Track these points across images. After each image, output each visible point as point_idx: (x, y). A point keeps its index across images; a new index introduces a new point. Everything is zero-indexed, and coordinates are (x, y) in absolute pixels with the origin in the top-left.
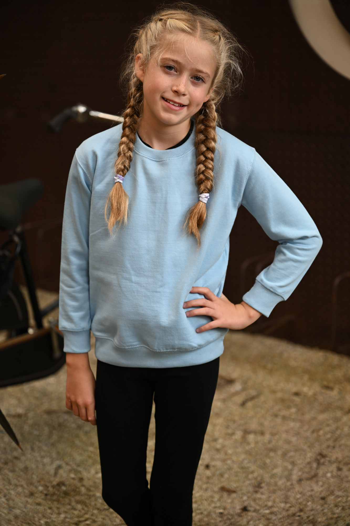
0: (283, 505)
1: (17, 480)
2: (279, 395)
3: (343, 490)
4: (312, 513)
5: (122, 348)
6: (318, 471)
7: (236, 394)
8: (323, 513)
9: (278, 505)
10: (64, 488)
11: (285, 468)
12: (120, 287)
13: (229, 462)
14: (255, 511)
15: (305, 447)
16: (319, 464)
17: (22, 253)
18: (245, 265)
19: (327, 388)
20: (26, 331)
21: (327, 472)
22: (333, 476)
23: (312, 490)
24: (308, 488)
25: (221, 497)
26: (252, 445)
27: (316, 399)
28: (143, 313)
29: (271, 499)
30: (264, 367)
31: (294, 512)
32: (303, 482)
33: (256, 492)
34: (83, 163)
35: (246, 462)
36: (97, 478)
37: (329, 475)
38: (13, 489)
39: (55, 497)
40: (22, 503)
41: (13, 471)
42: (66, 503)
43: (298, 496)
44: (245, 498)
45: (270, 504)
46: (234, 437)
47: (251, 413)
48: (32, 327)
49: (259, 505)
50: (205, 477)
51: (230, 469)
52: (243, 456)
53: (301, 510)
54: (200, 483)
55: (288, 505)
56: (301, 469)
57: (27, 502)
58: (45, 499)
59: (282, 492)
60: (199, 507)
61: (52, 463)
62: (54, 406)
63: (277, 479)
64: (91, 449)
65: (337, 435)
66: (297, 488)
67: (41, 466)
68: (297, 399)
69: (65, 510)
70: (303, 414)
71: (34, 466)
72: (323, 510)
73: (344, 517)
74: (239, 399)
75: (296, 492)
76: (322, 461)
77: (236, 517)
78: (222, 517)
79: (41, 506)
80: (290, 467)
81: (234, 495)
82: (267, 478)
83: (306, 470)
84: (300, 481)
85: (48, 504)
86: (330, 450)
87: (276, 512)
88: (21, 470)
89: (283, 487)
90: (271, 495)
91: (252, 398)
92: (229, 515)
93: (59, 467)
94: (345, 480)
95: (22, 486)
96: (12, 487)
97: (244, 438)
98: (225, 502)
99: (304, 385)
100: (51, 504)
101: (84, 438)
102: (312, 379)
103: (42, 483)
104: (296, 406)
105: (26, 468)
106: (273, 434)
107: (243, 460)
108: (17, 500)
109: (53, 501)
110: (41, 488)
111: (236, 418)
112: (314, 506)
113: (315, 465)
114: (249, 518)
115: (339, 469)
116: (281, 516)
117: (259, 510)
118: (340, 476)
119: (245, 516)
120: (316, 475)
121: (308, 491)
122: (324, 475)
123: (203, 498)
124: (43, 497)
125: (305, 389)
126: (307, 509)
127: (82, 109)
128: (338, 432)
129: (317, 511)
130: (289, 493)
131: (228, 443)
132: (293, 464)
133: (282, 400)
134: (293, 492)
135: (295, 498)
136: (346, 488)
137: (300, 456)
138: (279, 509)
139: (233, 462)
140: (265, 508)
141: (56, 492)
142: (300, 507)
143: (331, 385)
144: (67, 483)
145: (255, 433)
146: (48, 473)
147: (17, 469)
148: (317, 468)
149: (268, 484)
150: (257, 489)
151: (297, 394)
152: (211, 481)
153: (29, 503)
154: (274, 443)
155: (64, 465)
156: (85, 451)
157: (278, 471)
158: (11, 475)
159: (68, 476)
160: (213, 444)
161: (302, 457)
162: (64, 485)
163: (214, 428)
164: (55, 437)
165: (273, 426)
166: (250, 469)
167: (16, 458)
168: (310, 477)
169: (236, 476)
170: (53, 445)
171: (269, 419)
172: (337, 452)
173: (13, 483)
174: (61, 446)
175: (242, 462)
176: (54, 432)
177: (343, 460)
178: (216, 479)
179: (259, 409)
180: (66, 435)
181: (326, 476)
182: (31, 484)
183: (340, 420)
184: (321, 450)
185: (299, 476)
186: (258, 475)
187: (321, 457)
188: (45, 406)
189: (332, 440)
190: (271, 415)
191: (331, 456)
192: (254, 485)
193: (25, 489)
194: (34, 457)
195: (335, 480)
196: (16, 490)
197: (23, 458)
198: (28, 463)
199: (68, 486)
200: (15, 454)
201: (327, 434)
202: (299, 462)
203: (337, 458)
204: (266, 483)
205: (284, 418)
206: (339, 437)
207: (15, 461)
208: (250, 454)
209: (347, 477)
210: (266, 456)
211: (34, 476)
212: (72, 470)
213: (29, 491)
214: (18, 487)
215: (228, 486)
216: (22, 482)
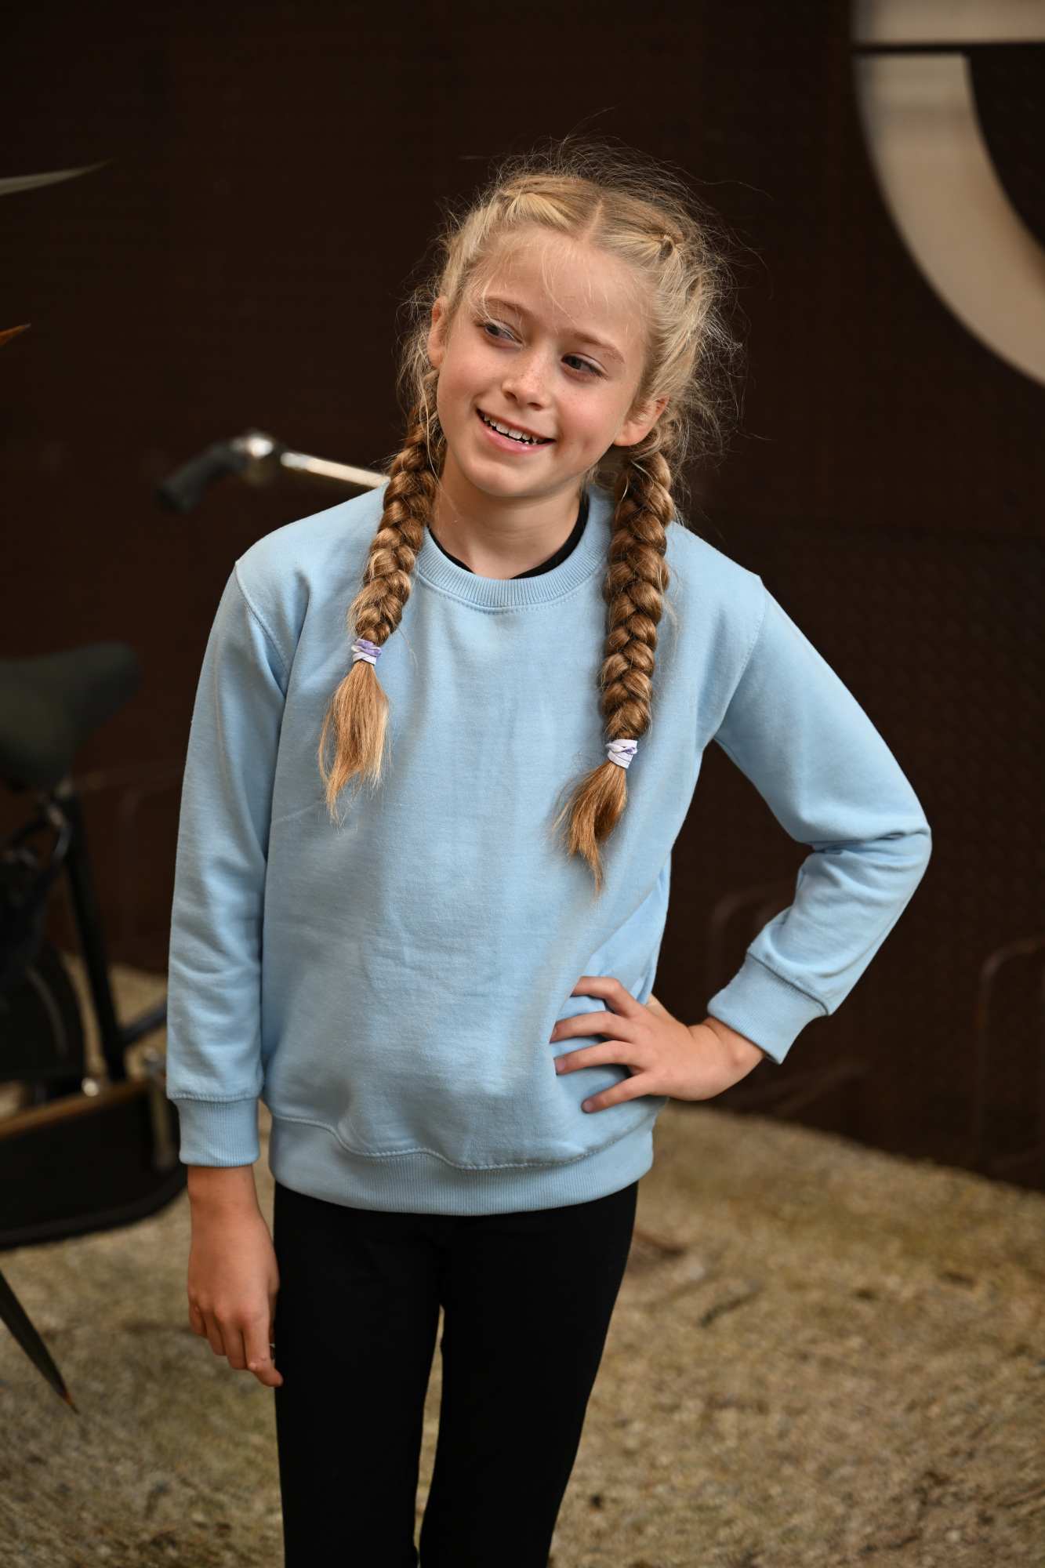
1: (36, 1523)
2: (815, 1296)
5: (363, 1154)
6: (922, 1524)
7: (689, 1288)
10: (172, 1553)
11: (827, 1513)
12: (367, 976)
13: (660, 1489)
15: (887, 1453)
16: (925, 1502)
17: (71, 857)
18: (723, 911)
19: (956, 1278)
20: (76, 1088)
21: (948, 1529)
22: (965, 1541)
26: (731, 1443)
27: (921, 1311)
28: (432, 1057)
30: (774, 1214)
32: (876, 1555)
34: (266, 611)
35: (711, 1490)
36: (271, 1527)
37: (954, 1536)
38: (23, 1552)
41: (25, 1498)
46: (677, 1417)
47: (731, 1348)
48: (94, 1077)
50: (588, 1531)
51: (663, 1510)
52: (703, 1474)
54: (573, 1550)
56: (872, 1517)
61: (140, 1477)
62: (153, 1311)
63: (802, 1545)
64: (256, 1439)
65: (980, 1420)
67: (107, 1487)
68: (865, 1309)
70: (883, 1355)
71: (86, 1485)
74: (695, 1305)
76: (936, 1493)
80: (840, 1510)
82: (771, 1539)
83: (889, 1519)
84: (869, 1550)
86: (958, 1461)
88: (49, 1497)
91: (735, 1304)
93: (161, 1490)
94: (1001, 1551)
95: (48, 1542)
96: (19, 1545)
97: (707, 1418)
99: (887, 1268)
101: (238, 1408)
102: (912, 1253)
103: (110, 1535)
104: (863, 1330)
105: (64, 1490)
106: (793, 1412)
107: (703, 1485)
110: (104, 1551)
111: (686, 1360)
113: (913, 1506)
115: (985, 1520)
118: (986, 1540)
120: (914, 1537)
122: (941, 1536)
125: (892, 1282)
127: (259, 446)
128: (986, 1410)
131: (658, 1432)
132: (850, 1499)
133: (824, 1312)
137: (871, 1477)
139: (673, 1489)
141: (150, 1564)
143: (968, 1270)
144: (183, 1537)
145: (740, 1406)
146: (127, 1507)
147: (37, 1494)
148: (921, 1516)
149: (776, 1559)
151: (865, 1295)
152: (606, 1545)
154: (794, 1437)
155: (175, 1485)
156: (237, 1444)
157: (804, 1520)
158: (17, 1507)
159: (185, 1516)
160: (615, 1435)
161: (877, 1480)
162: (173, 1543)
163: (619, 1387)
164: (150, 1402)
165: (795, 1387)
166: (722, 1511)
167: (36, 1459)
168: (899, 1541)
169: (681, 1532)
170: (144, 1423)
171: (783, 1365)
172: (981, 1470)
173: (22, 1532)
174: (168, 1429)
175: (698, 1493)
176: (150, 1386)
177: (998, 1493)
178: (622, 1539)
179: (753, 1337)
180: (183, 1397)
181: (944, 1540)
182: (76, 1538)
183: (992, 1375)
184: (932, 1462)
185: (867, 1537)
186: (746, 1531)
187: (931, 1482)
188: (127, 1310)
189: (967, 1433)
190: (790, 1356)
191: (962, 1481)
192: (731, 1558)
193: (59, 1551)
194: (89, 1457)
195: (972, 1550)
196: (31, 1555)
197: (55, 1461)
198: (69, 1474)
199: (184, 1547)
200: (33, 1447)
201: (952, 1415)
202: (866, 1495)
203: (978, 1487)
204: (767, 1554)
205: (827, 1364)
206: (987, 1425)
207: (30, 1466)
208: (724, 1469)
209: (1007, 1543)
210: (770, 1476)
211: (84, 1515)
212: (197, 1501)
213: (70, 1559)
214: (38, 1546)
215: (654, 1562)
216: (49, 1530)
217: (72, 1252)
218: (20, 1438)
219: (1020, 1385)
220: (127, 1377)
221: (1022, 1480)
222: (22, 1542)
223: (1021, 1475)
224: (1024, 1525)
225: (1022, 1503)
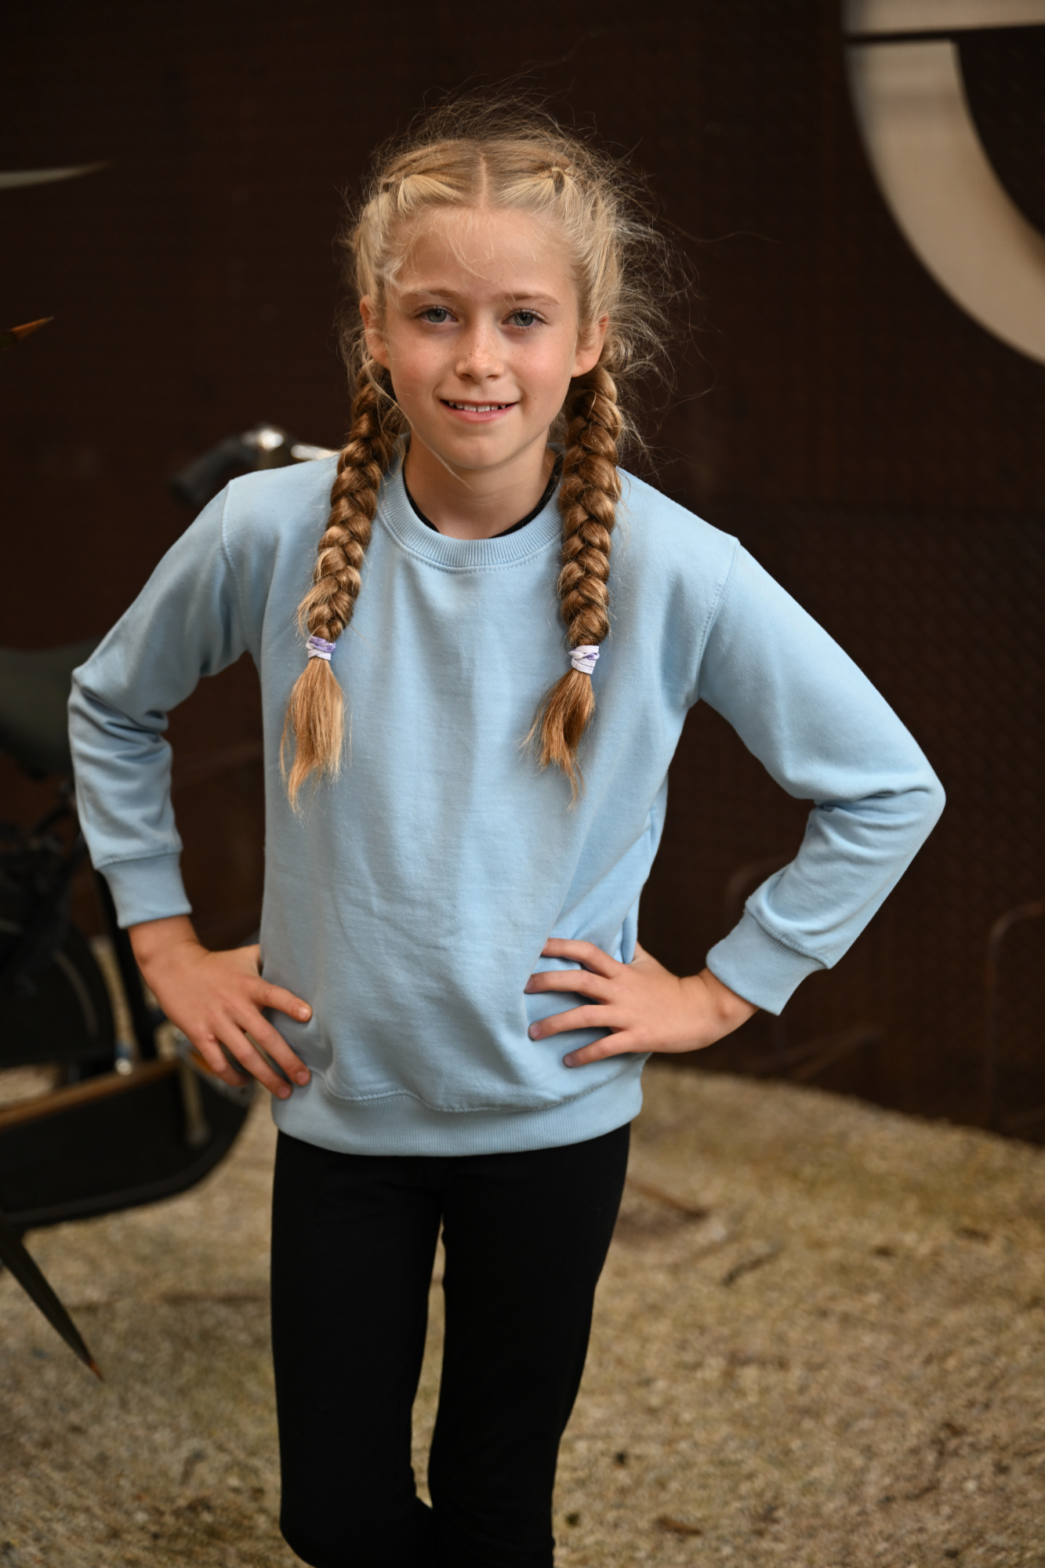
1: (75, 1492)
2: (834, 1254)
3: (1010, 1531)
6: (939, 1474)
7: (712, 1249)
10: (207, 1517)
11: (847, 1465)
13: (683, 1446)
15: (905, 1406)
16: (942, 1453)
19: (972, 1234)
20: (110, 1067)
21: (965, 1479)
22: (981, 1490)
23: (921, 1530)
24: (911, 1524)
25: (659, 1547)
26: (753, 1399)
27: (938, 1267)
29: (803, 1553)
30: (794, 1175)
32: (895, 1506)
33: (760, 1534)
37: (971, 1486)
38: (63, 1519)
39: (181, 1544)
40: (85, 1559)
41: (65, 1467)
42: (212, 1560)
43: (881, 1546)
44: (727, 1550)
46: (699, 1375)
47: (752, 1306)
48: (126, 1056)
50: (612, 1487)
51: (686, 1465)
52: (725, 1430)
54: (597, 1505)
56: (891, 1469)
57: (100, 1555)
58: (152, 1550)
59: (836, 1535)
61: (177, 1444)
62: (192, 1282)
63: (822, 1497)
65: (996, 1372)
66: (879, 1523)
67: (145, 1454)
68: (884, 1266)
70: (900, 1310)
71: (124, 1453)
74: (718, 1265)
75: (874, 1535)
76: (953, 1444)
80: (859, 1462)
81: (695, 1542)
82: (791, 1493)
83: (907, 1470)
84: (887, 1501)
85: (159, 1562)
86: (974, 1412)
88: (89, 1466)
89: (835, 1520)
90: (801, 1541)
91: (756, 1264)
93: (197, 1457)
94: (1017, 1499)
95: (87, 1510)
96: (59, 1513)
97: (729, 1375)
98: (669, 1561)
99: (905, 1225)
100: (169, 1563)
102: (929, 1210)
103: (147, 1501)
104: (881, 1285)
105: (103, 1459)
106: (813, 1367)
107: (725, 1440)
108: (72, 1550)
109: (173, 1554)
110: (141, 1517)
111: (709, 1319)
113: (930, 1457)
115: (1002, 1469)
118: (1002, 1489)
120: (932, 1487)
121: (911, 1532)
122: (958, 1486)
123: (606, 1550)
124: (146, 1543)
125: (909, 1239)
128: (1001, 1362)
130: (855, 1538)
131: (681, 1390)
132: (869, 1452)
133: (843, 1269)
134: (867, 1536)
135: (870, 1551)
136: (1021, 1524)
137: (890, 1429)
139: (696, 1445)
141: (186, 1529)
143: (984, 1226)
144: (217, 1502)
145: (762, 1362)
146: (164, 1473)
147: (77, 1462)
148: (938, 1467)
149: (796, 1512)
150: (762, 1525)
151: (884, 1252)
152: (630, 1501)
153: (104, 1561)
154: (814, 1391)
155: (211, 1451)
157: (824, 1473)
158: (57, 1476)
159: (220, 1481)
160: (639, 1393)
161: (895, 1433)
162: (209, 1508)
163: (643, 1347)
164: (188, 1371)
165: (815, 1343)
166: (744, 1466)
167: (76, 1429)
168: (917, 1492)
169: (704, 1487)
170: (183, 1392)
171: (803, 1322)
172: (997, 1420)
173: (62, 1500)
174: (205, 1397)
175: (721, 1448)
176: (187, 1355)
177: (1014, 1442)
178: (647, 1495)
179: (774, 1295)
180: (220, 1365)
181: (961, 1490)
182: (114, 1505)
183: (1008, 1327)
184: (949, 1413)
185: (885, 1488)
186: (767, 1485)
187: (948, 1433)
188: (167, 1282)
189: (983, 1384)
190: (810, 1313)
191: (979, 1432)
192: (753, 1512)
193: (97, 1518)
194: (128, 1426)
195: (989, 1499)
196: (70, 1522)
197: (95, 1430)
198: (108, 1443)
199: (219, 1511)
200: (74, 1417)
201: (968, 1367)
202: (885, 1447)
203: (995, 1436)
204: (788, 1507)
205: (847, 1320)
206: (1003, 1376)
207: (71, 1437)
208: (746, 1424)
209: (1023, 1492)
210: (790, 1430)
211: (123, 1482)
212: (232, 1467)
213: (108, 1526)
214: (77, 1513)
215: (678, 1518)
216: (88, 1498)
217: (114, 1227)
218: (62, 1409)
219: (1035, 1337)
220: (166, 1348)
221: (1037, 1429)
222: (62, 1510)
223: (1036, 1424)
225: (1037, 1452)
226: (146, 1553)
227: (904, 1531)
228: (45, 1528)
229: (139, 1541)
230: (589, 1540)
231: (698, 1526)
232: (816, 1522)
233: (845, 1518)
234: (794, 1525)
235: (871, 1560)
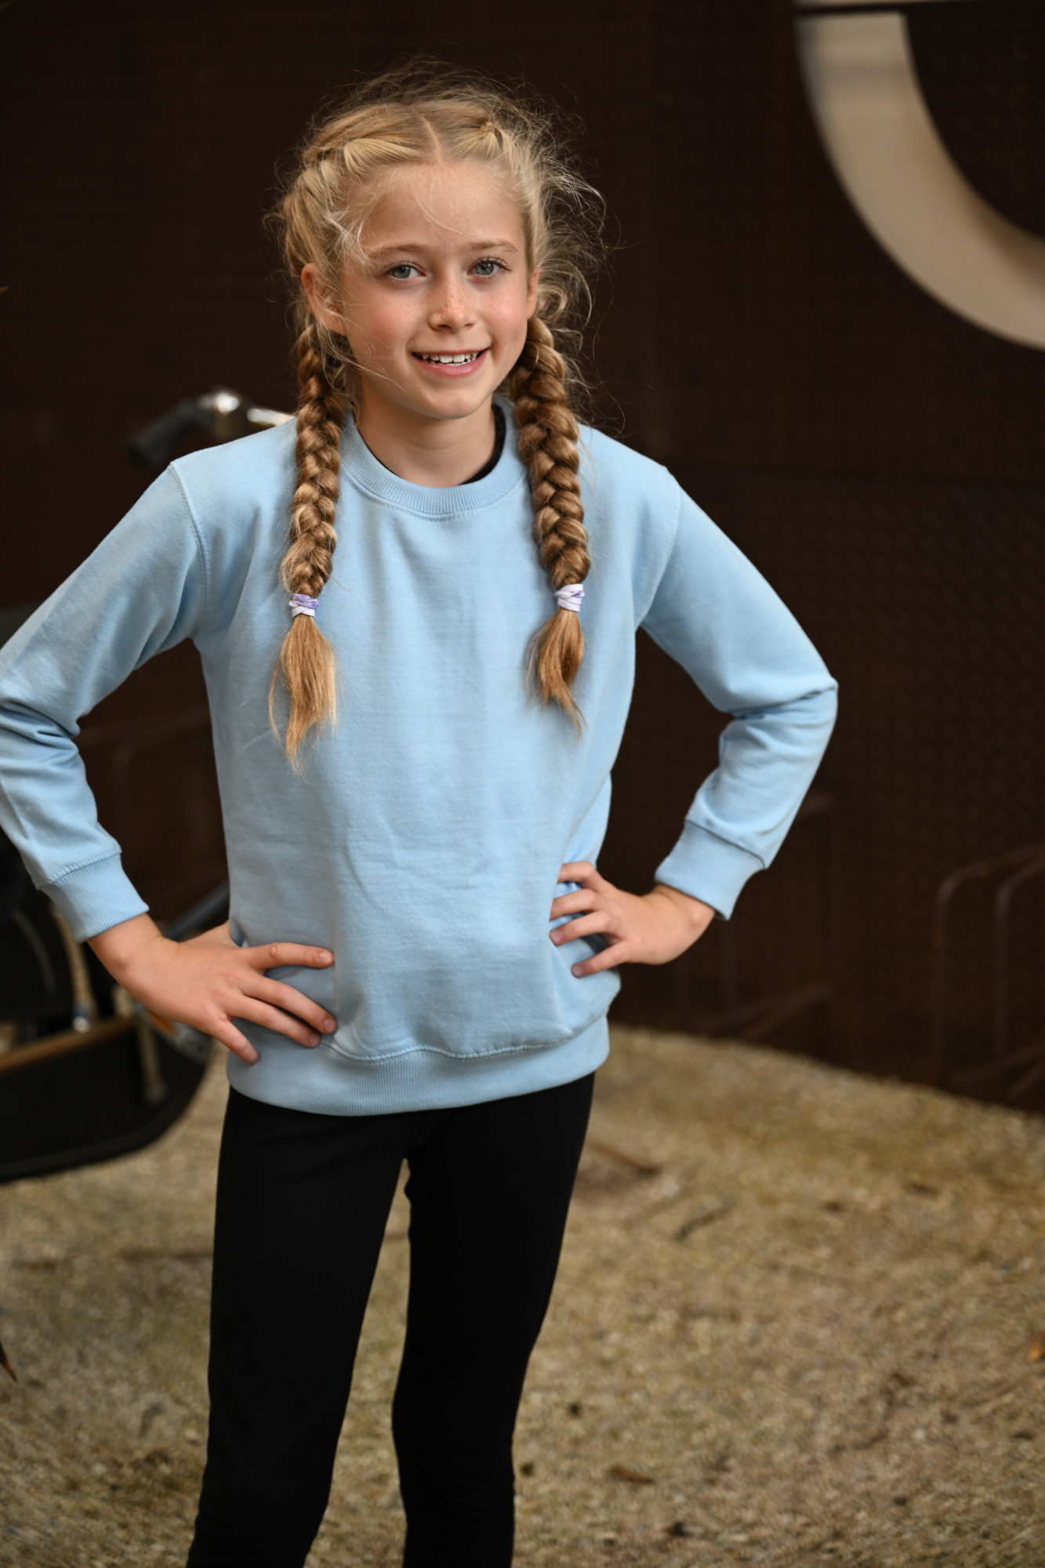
0: (785, 1520)
1: (34, 1445)
2: (785, 1209)
3: (957, 1479)
4: (868, 1542)
6: (888, 1423)
7: (665, 1205)
8: (901, 1544)
9: (772, 1520)
10: (165, 1469)
11: (796, 1416)
13: (636, 1397)
14: (707, 1535)
15: (855, 1357)
16: (891, 1403)
19: (921, 1189)
20: (67, 1025)
21: (914, 1428)
22: (930, 1440)
23: (871, 1478)
24: (860, 1473)
25: (612, 1496)
26: (705, 1350)
27: (887, 1222)
29: (754, 1501)
30: (745, 1133)
31: (817, 1539)
32: (844, 1455)
33: (712, 1482)
37: (919, 1435)
38: (22, 1471)
39: (139, 1495)
40: (44, 1510)
41: (24, 1420)
42: (170, 1511)
43: (831, 1494)
44: (679, 1499)
45: (749, 1516)
46: (652, 1327)
47: (704, 1260)
48: (84, 1014)
49: (718, 1520)
50: (566, 1438)
51: (639, 1416)
52: (677, 1381)
53: (837, 1535)
54: (551, 1456)
55: (802, 1520)
56: (841, 1419)
57: (59, 1507)
58: (111, 1501)
59: (787, 1483)
60: (547, 1525)
61: (135, 1397)
62: (150, 1238)
63: (772, 1447)
65: (944, 1323)
66: (829, 1471)
67: (103, 1408)
68: (834, 1221)
69: (167, 1531)
70: (850, 1264)
71: (82, 1407)
72: (899, 1534)
73: (960, 1553)
74: (670, 1221)
75: (824, 1484)
76: (901, 1394)
77: (651, 1553)
78: (610, 1553)
79: (98, 1520)
80: (809, 1411)
81: (648, 1491)
82: (743, 1442)
83: (856, 1420)
84: (837, 1450)
85: (118, 1513)
86: (923, 1363)
87: (765, 1539)
88: (48, 1419)
89: (787, 1468)
90: (752, 1490)
91: (708, 1219)
92: (632, 1546)
93: (155, 1410)
94: (965, 1448)
95: (46, 1463)
96: (18, 1465)
97: (681, 1328)
98: (622, 1509)
99: (855, 1181)
100: (128, 1514)
102: (879, 1165)
103: (105, 1453)
104: (832, 1240)
105: (61, 1412)
106: (764, 1320)
107: (678, 1391)
108: (31, 1502)
109: (131, 1505)
110: (99, 1469)
111: (662, 1274)
112: (876, 1523)
113: (880, 1407)
114: (689, 1555)
115: (949, 1419)
116: (779, 1551)
117: (717, 1534)
118: (950, 1438)
119: (677, 1551)
120: (882, 1436)
121: (860, 1480)
122: (906, 1435)
123: (560, 1499)
124: (105, 1494)
125: (859, 1194)
126: (854, 1531)
127: (227, 402)
128: (949, 1314)
129: (884, 1537)
130: (805, 1486)
131: (634, 1343)
132: (819, 1402)
133: (794, 1224)
134: (816, 1484)
135: (820, 1499)
136: (968, 1471)
137: (839, 1380)
138: (775, 1530)
139: (649, 1396)
140: (734, 1529)
141: (144, 1480)
142: (834, 1527)
143: (932, 1181)
144: (175, 1454)
145: (713, 1315)
146: (122, 1426)
147: (35, 1416)
148: (887, 1416)
149: (747, 1461)
150: (714, 1474)
151: (834, 1207)
152: (584, 1451)
153: (63, 1512)
154: (765, 1343)
155: (168, 1404)
157: (775, 1423)
158: (16, 1430)
159: (178, 1435)
160: (593, 1346)
161: (845, 1384)
162: (166, 1459)
163: (596, 1300)
164: (146, 1327)
165: (766, 1296)
166: (696, 1416)
167: (35, 1384)
168: (866, 1441)
169: (656, 1437)
170: (140, 1347)
171: (755, 1276)
172: (945, 1371)
173: (21, 1453)
174: (162, 1351)
175: (673, 1398)
176: (145, 1310)
177: (962, 1393)
178: (600, 1445)
179: (726, 1250)
180: (178, 1320)
181: (910, 1438)
182: (73, 1457)
183: (955, 1280)
184: (898, 1364)
185: (834, 1438)
186: (719, 1435)
187: (897, 1383)
188: (125, 1239)
189: (931, 1336)
190: (761, 1267)
191: (927, 1382)
192: (705, 1461)
193: (56, 1470)
194: (86, 1380)
195: (937, 1448)
196: (29, 1474)
197: (54, 1384)
198: (67, 1397)
199: (176, 1463)
200: (33, 1372)
201: (917, 1319)
202: (834, 1398)
203: (943, 1387)
204: (739, 1456)
205: (797, 1274)
206: (951, 1328)
207: (30, 1391)
208: (698, 1376)
209: (970, 1440)
210: (742, 1381)
211: (81, 1435)
212: (190, 1420)
213: (66, 1478)
214: (36, 1465)
215: (630, 1466)
216: (46, 1450)
217: (71, 1183)
218: (20, 1363)
219: (983, 1289)
220: (124, 1304)
221: (985, 1380)
222: (20, 1462)
223: (984, 1375)
224: (987, 1423)
225: (985, 1401)
226: (105, 1505)
227: (853, 1480)
228: (4, 1480)
229: (98, 1493)
230: (543, 1490)
231: (651, 1476)
232: (767, 1471)
233: (795, 1467)
234: (745, 1474)
235: (821, 1508)
